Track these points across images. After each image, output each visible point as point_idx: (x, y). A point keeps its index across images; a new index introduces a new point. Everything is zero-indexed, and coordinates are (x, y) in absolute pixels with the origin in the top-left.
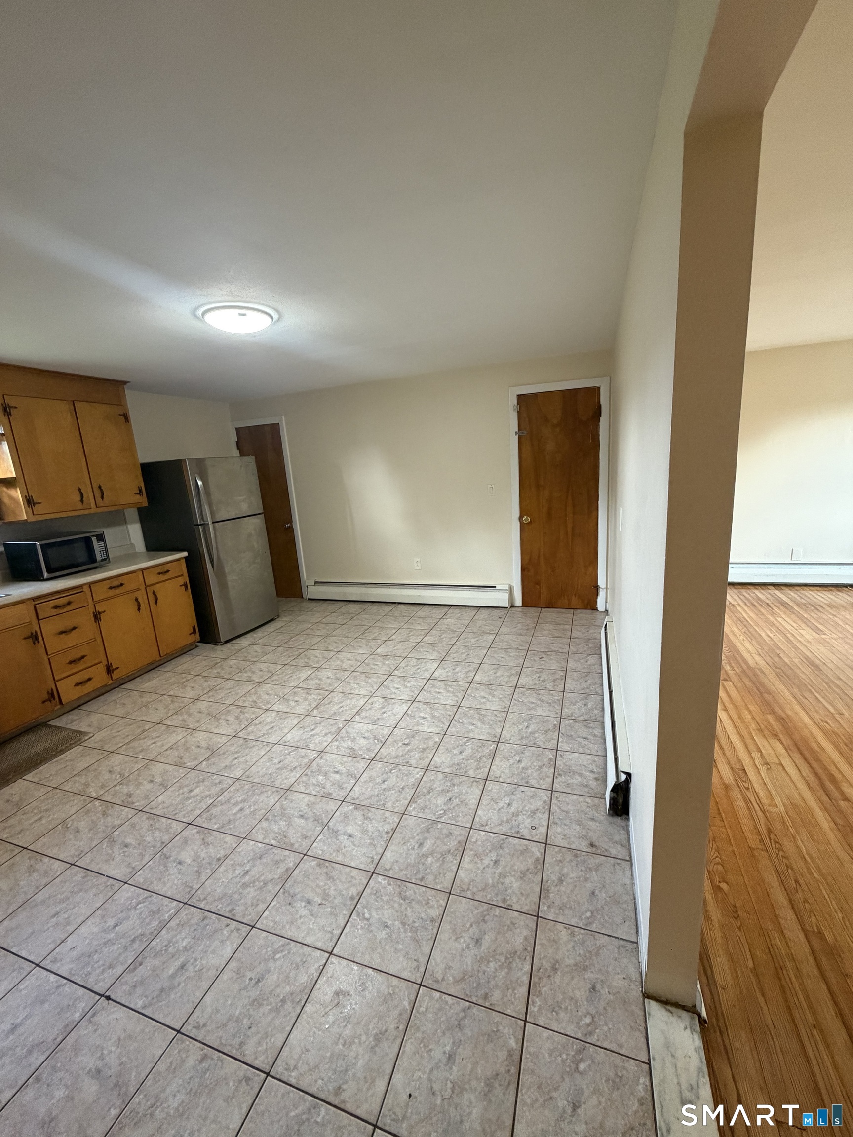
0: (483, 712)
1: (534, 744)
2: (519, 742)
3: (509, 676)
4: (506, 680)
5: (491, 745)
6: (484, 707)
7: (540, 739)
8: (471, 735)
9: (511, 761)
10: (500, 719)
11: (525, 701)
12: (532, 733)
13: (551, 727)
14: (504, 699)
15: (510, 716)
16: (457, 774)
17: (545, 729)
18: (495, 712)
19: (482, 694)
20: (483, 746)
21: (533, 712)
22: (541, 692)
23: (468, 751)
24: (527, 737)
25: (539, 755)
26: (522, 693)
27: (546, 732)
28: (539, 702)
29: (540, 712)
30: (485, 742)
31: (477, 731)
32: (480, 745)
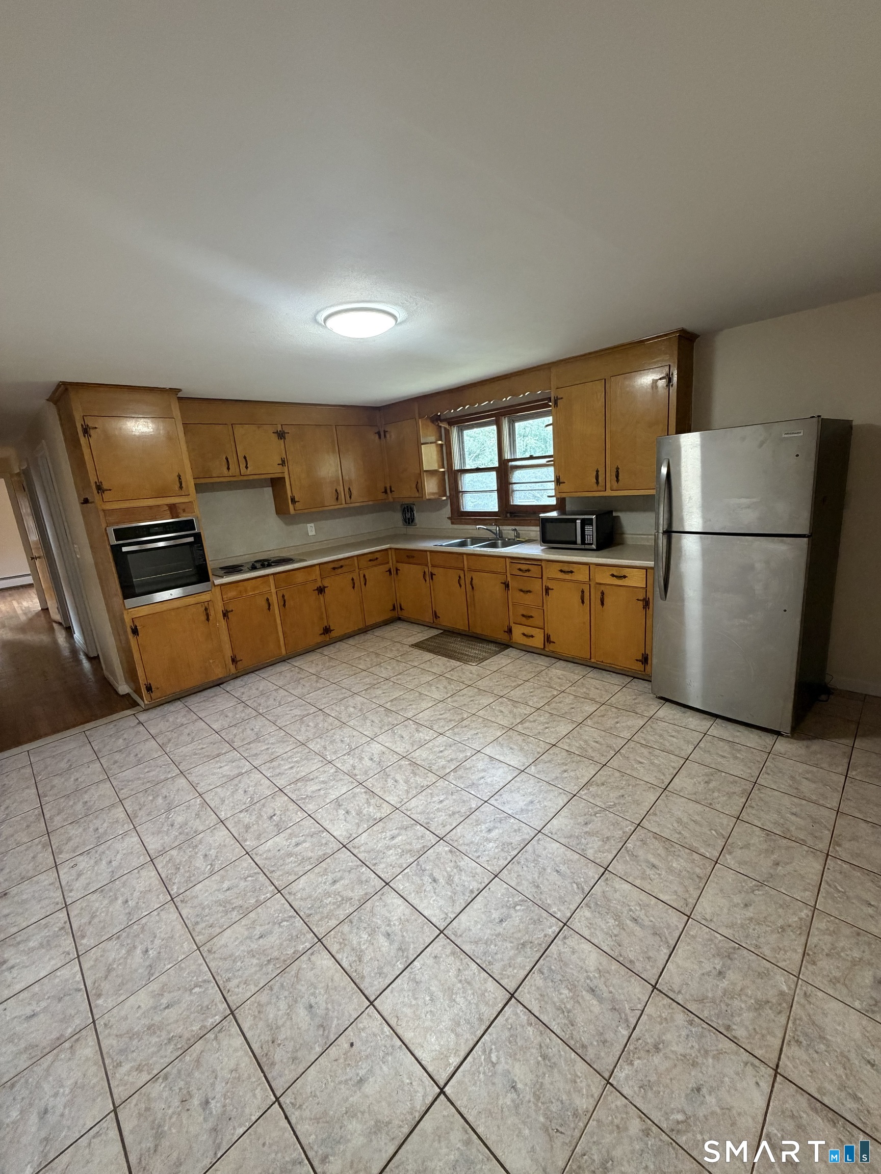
0: (235, 915)
1: (118, 938)
2: (144, 921)
3: (274, 1028)
4: (271, 1013)
5: (178, 888)
6: (244, 922)
7: (113, 951)
8: (216, 877)
9: (136, 894)
10: (199, 928)
11: (187, 997)
12: (131, 950)
13: (106, 986)
14: (227, 964)
15: (188, 946)
16: (189, 840)
17: (114, 974)
18: (218, 930)
19: (273, 939)
20: (188, 880)
21: (154, 986)
22: (169, 1052)
23: (199, 862)
24: (137, 936)
25: (104, 928)
26: (204, 1010)
27: (109, 971)
28: (157, 1019)
29: (143, 999)
30: (191, 885)
31: (215, 887)
32: (192, 879)
